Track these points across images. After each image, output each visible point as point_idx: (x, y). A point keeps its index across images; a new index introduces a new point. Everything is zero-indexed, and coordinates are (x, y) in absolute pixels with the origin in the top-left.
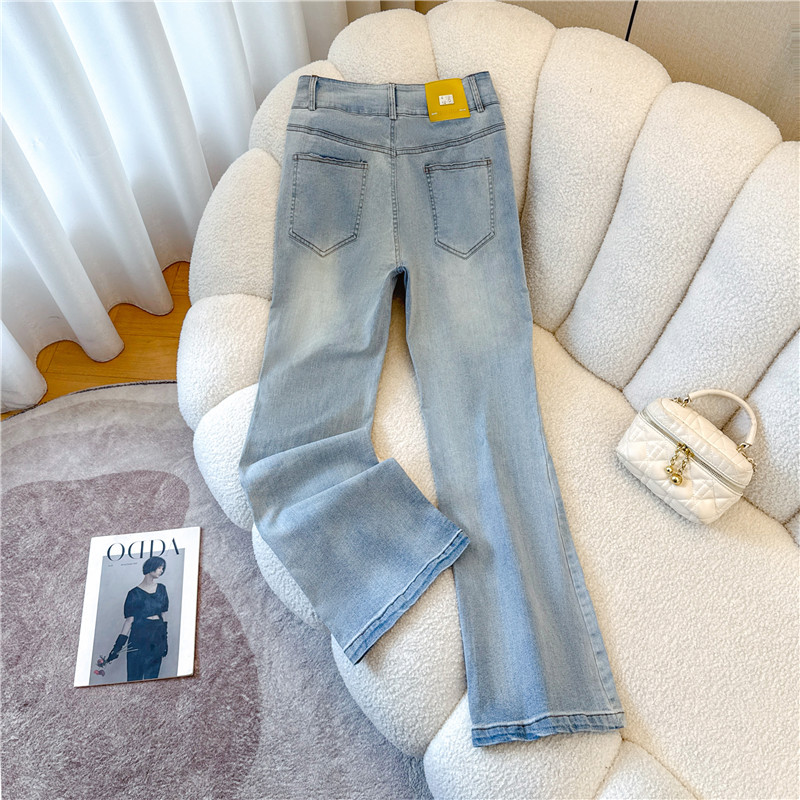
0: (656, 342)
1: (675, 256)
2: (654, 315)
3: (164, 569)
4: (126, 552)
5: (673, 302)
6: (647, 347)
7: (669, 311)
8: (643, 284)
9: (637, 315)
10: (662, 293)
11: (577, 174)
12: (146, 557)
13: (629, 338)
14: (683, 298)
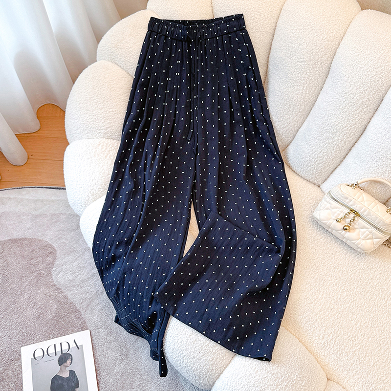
0: (344, 158)
1: (361, 108)
2: (345, 143)
3: (71, 360)
4: (46, 353)
5: (357, 135)
6: (338, 161)
7: (355, 140)
8: (341, 124)
9: (335, 143)
10: (351, 130)
11: (301, 62)
12: (59, 354)
13: (328, 156)
14: (363, 132)
